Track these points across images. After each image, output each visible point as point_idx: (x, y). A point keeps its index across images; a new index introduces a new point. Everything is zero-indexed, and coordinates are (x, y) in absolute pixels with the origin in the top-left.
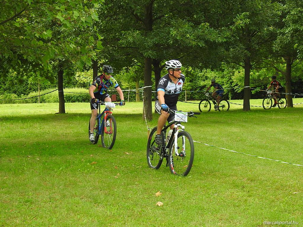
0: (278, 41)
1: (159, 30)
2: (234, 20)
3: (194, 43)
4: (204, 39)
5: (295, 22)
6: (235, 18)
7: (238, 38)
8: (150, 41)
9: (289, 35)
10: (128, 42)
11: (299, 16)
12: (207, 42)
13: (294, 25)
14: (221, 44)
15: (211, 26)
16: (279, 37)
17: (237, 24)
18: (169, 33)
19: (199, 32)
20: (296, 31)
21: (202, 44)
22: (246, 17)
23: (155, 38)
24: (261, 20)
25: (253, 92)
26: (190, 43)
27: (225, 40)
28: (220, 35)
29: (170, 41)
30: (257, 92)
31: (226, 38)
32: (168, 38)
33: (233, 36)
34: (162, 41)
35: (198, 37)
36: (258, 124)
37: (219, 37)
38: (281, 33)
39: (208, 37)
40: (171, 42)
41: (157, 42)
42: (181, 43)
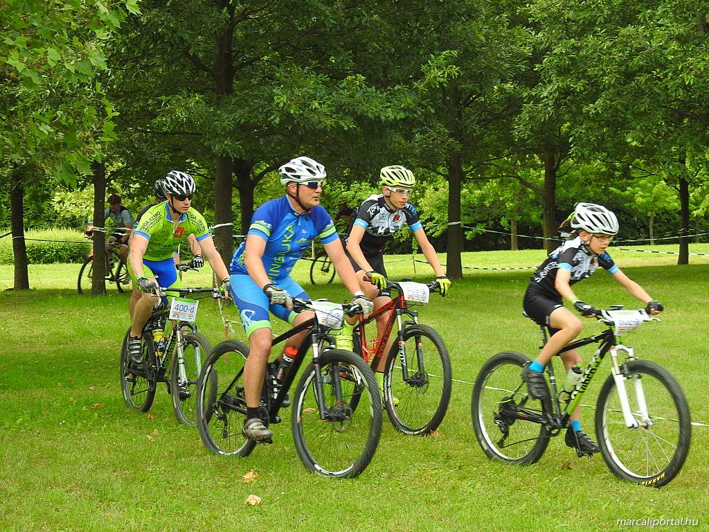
0: (525, 115)
1: (247, 91)
2: (424, 68)
3: (329, 122)
4: (353, 113)
5: (563, 72)
6: (425, 63)
7: (433, 111)
8: (227, 119)
9: (551, 103)
10: (176, 121)
11: (572, 59)
12: (360, 119)
13: (561, 78)
14: (394, 124)
15: (370, 81)
16: (527, 107)
17: (429, 77)
18: (271, 99)
19: (342, 96)
20: (566, 92)
21: (348, 124)
22: (451, 61)
23: (240, 112)
24: (485, 68)
25: (469, 235)
26: (320, 122)
27: (402, 115)
28: (390, 102)
29: (274, 119)
30: (477, 234)
31: (404, 110)
32: (269, 111)
33: (420, 105)
34: (256, 117)
35: (340, 109)
36: (482, 311)
37: (388, 107)
38: (530, 98)
39: (364, 107)
40: (277, 121)
41: (243, 121)
42: (299, 123)
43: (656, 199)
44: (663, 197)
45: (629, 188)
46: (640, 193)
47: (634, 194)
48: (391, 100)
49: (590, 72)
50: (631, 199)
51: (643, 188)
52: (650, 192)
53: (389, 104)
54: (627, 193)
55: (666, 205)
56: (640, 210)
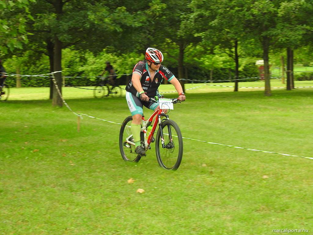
0: (182, 26)
1: (73, 13)
2: (150, 4)
3: (112, 28)
4: (120, 23)
5: (199, 7)
7: (153, 23)
8: (65, 25)
12: (123, 26)
13: (199, 10)
14: (136, 29)
16: (184, 22)
18: (85, 16)
20: (201, 16)
21: (119, 29)
23: (71, 22)
24: (174, 4)
26: (107, 27)
27: (141, 25)
31: (141, 22)
32: (84, 22)
33: (148, 21)
34: (78, 24)
35: (114, 21)
38: (184, 18)
39: (125, 21)
40: (88, 26)
41: (72, 26)
42: (98, 28)
43: (214, 63)
44: (216, 62)
45: (202, 58)
46: (207, 60)
47: (204, 61)
48: (136, 18)
49: (212, 7)
50: (202, 63)
51: (208, 58)
52: (211, 60)
53: (135, 20)
54: (201, 60)
55: (217, 66)
56: (207, 68)
